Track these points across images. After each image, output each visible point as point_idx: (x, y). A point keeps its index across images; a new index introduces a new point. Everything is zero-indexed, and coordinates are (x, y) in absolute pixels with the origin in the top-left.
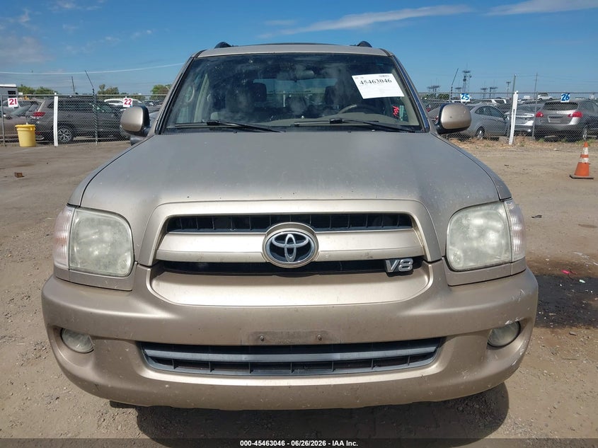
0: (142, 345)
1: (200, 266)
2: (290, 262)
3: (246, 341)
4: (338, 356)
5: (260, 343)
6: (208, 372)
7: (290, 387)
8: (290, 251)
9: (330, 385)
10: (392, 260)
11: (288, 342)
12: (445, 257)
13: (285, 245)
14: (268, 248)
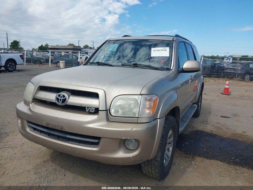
0: (29, 122)
1: (48, 102)
2: (60, 103)
3: (44, 125)
4: (68, 136)
5: (47, 126)
6: (40, 133)
7: (55, 143)
8: (61, 99)
9: (65, 145)
10: (88, 108)
11: (53, 127)
12: (109, 110)
13: (60, 98)
14: (56, 98)
